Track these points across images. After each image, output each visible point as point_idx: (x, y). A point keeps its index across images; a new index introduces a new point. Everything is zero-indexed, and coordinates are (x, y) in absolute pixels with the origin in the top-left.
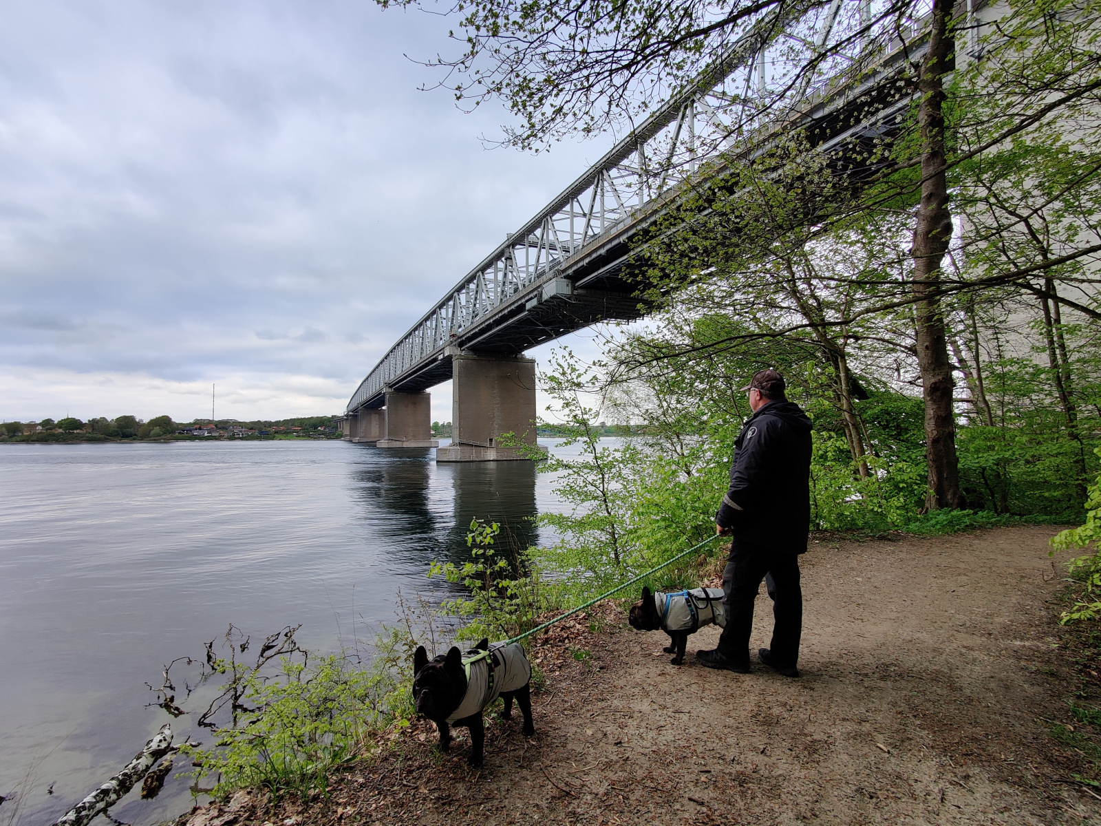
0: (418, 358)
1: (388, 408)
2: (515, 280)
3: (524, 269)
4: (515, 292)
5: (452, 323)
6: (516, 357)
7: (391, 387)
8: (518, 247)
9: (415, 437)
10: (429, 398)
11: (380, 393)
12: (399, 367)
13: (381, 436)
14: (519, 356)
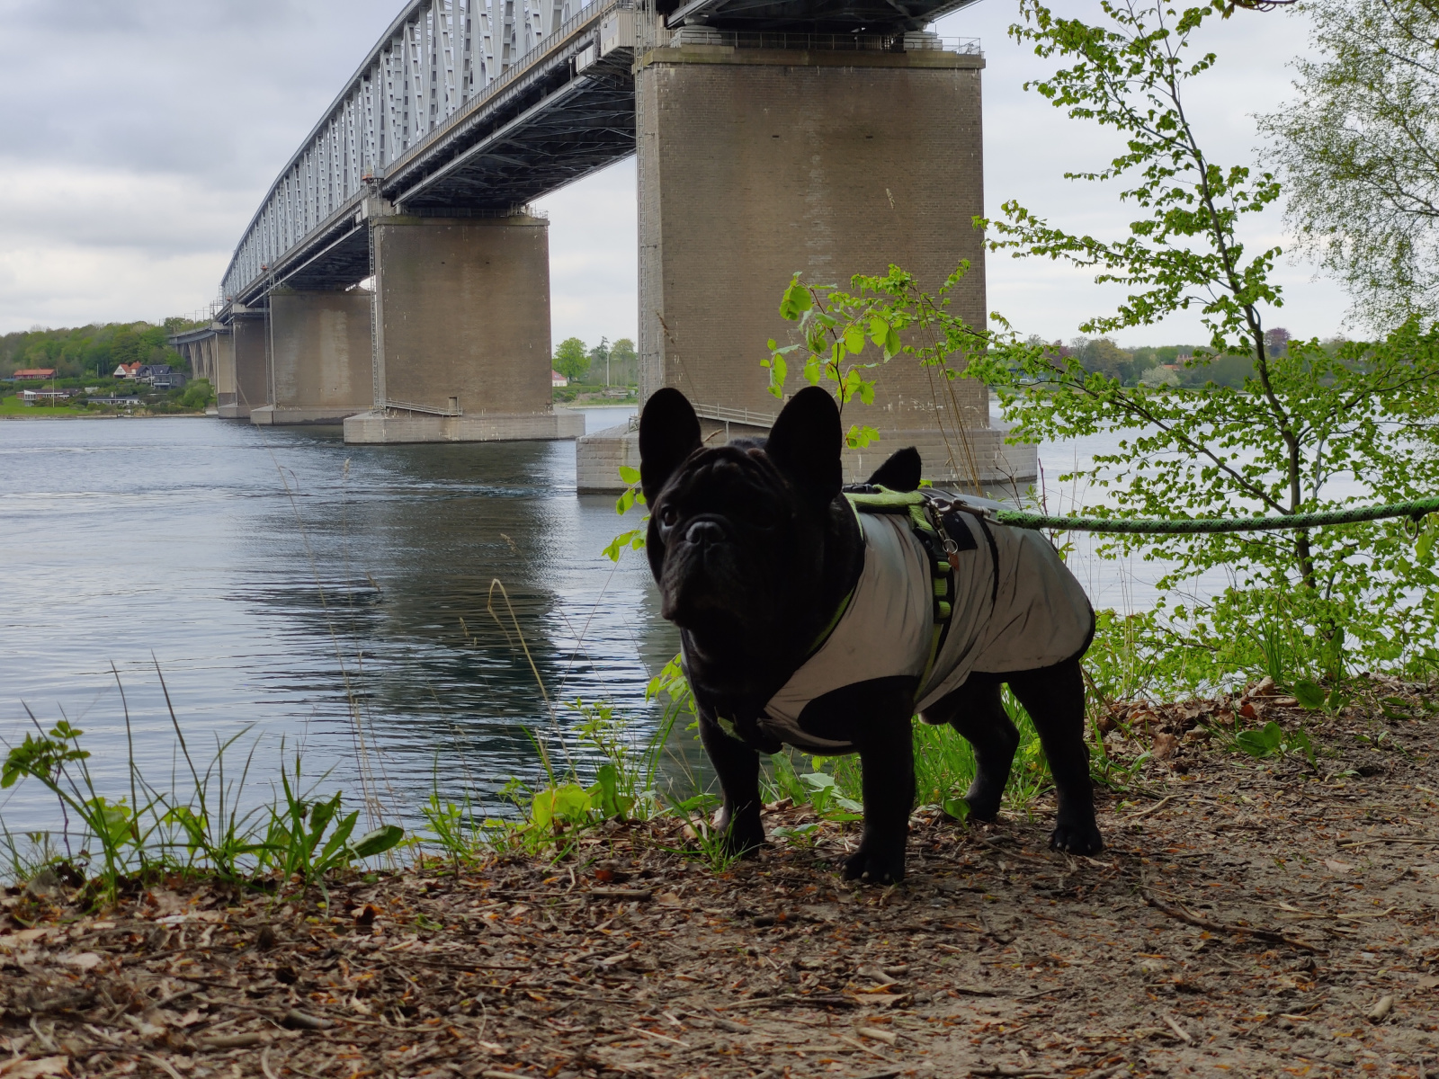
0: (494, 70)
1: (385, 283)
6: (898, 49)
7: (390, 196)
9: (490, 401)
10: (543, 239)
11: (350, 224)
12: (419, 109)
13: (360, 399)
14: (912, 42)
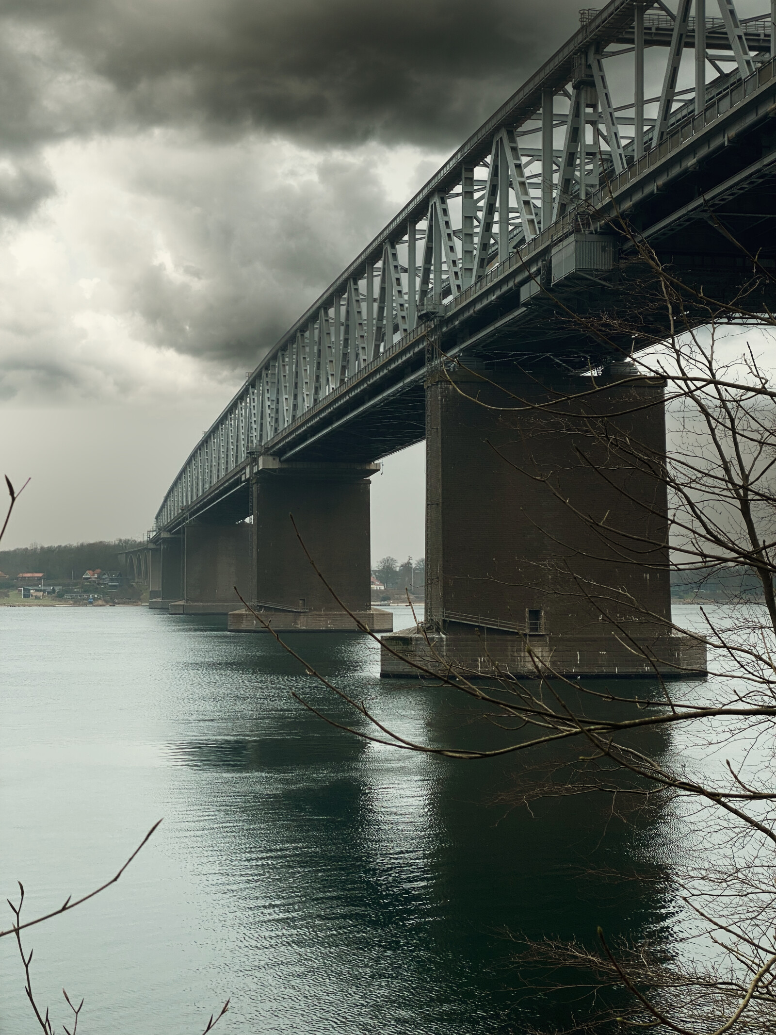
0: (335, 383)
1: (258, 520)
2: (604, 147)
3: (631, 113)
4: (602, 182)
5: (425, 281)
8: (612, 47)
9: (328, 603)
12: (285, 407)
14: (616, 369)
